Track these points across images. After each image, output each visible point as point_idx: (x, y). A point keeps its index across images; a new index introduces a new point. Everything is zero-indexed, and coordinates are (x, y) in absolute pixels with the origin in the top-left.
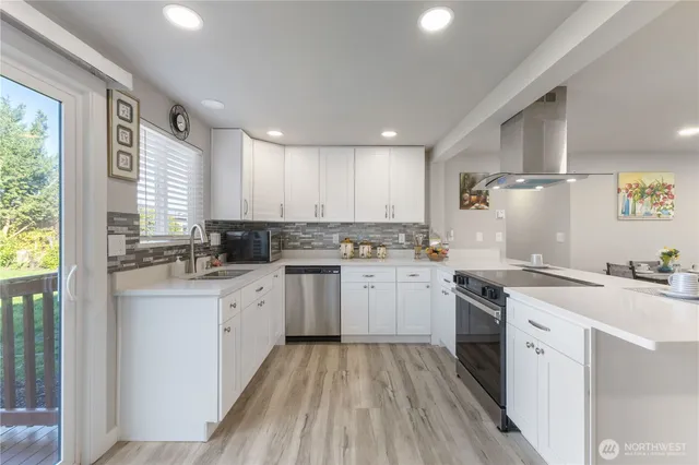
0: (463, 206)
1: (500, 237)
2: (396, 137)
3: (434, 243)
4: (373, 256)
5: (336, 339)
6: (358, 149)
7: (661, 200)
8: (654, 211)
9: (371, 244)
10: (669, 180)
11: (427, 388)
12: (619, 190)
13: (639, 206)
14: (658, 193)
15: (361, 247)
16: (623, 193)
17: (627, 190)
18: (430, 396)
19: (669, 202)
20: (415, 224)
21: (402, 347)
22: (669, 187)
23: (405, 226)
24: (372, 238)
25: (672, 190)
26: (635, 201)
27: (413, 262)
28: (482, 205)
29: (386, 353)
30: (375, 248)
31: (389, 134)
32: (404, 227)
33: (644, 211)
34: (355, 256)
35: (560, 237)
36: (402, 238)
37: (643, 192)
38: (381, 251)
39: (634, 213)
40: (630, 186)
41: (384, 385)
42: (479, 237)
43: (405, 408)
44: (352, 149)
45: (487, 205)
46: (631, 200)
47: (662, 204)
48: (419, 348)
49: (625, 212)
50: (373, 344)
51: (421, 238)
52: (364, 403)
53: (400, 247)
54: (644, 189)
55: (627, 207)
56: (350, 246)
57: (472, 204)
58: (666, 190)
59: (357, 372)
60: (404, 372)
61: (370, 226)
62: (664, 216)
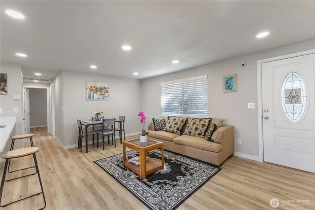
8: (101, 97)
10: (106, 86)
12: (87, 88)
13: (95, 95)
14: (102, 90)
16: (88, 90)
17: (90, 89)
19: (107, 94)
22: (106, 88)
25: (108, 90)
33: (97, 97)
37: (97, 90)
39: (93, 98)
40: (91, 87)
45: (6, 92)
46: (92, 93)
47: (104, 94)
49: (89, 97)
54: (97, 88)
55: (90, 95)
58: (106, 90)
62: (105, 99)
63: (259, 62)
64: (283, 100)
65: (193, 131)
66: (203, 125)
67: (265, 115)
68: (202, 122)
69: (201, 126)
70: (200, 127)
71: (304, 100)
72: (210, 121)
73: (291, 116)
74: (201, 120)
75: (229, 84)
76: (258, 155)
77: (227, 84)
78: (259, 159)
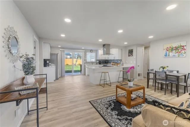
0: (129, 56)
7: (180, 51)
8: (177, 55)
10: (183, 44)
13: (171, 53)
14: (178, 49)
16: (165, 50)
19: (183, 51)
22: (183, 46)
25: (185, 47)
26: (169, 52)
33: (173, 55)
39: (169, 55)
40: (168, 48)
46: (168, 52)
47: (180, 52)
49: (166, 56)
54: (173, 48)
55: (166, 54)
58: (182, 47)
62: (181, 56)
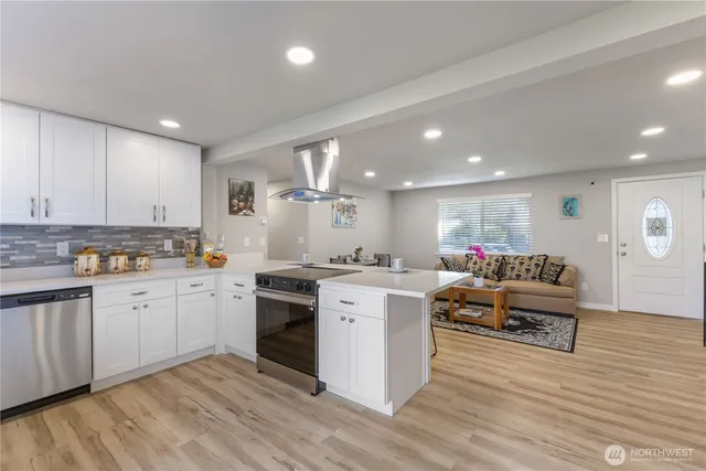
0: (232, 211)
1: (263, 241)
2: (178, 129)
3: (208, 249)
4: (132, 269)
5: (84, 390)
6: (111, 130)
7: (351, 214)
9: (127, 254)
10: (354, 202)
11: (239, 393)
13: (342, 218)
14: (350, 210)
15: (113, 259)
17: (337, 207)
18: (247, 398)
19: (355, 216)
20: (184, 229)
21: (185, 368)
22: (354, 206)
23: (171, 231)
24: (129, 247)
25: (356, 208)
27: (185, 272)
28: (249, 212)
29: (167, 380)
30: (132, 258)
31: (170, 124)
32: (169, 232)
33: (345, 221)
34: (104, 270)
35: (301, 240)
36: (168, 245)
38: (141, 262)
39: (340, 223)
41: (194, 411)
42: (247, 242)
43: (231, 418)
44: (102, 127)
45: (254, 211)
46: (339, 214)
47: (351, 217)
48: (204, 362)
49: (336, 222)
50: (142, 378)
51: (193, 244)
52: (184, 437)
53: (165, 255)
54: (344, 206)
56: (94, 259)
57: (240, 210)
58: (353, 209)
59: (147, 414)
60: (205, 389)
61: (122, 230)
62: (352, 225)
63: (614, 182)
64: (645, 232)
65: (523, 274)
66: (537, 265)
67: (622, 250)
68: (534, 261)
69: (533, 265)
70: (533, 268)
71: (670, 231)
72: (545, 260)
73: (655, 250)
74: (531, 258)
75: (569, 208)
76: (611, 303)
77: (565, 207)
78: (614, 308)
